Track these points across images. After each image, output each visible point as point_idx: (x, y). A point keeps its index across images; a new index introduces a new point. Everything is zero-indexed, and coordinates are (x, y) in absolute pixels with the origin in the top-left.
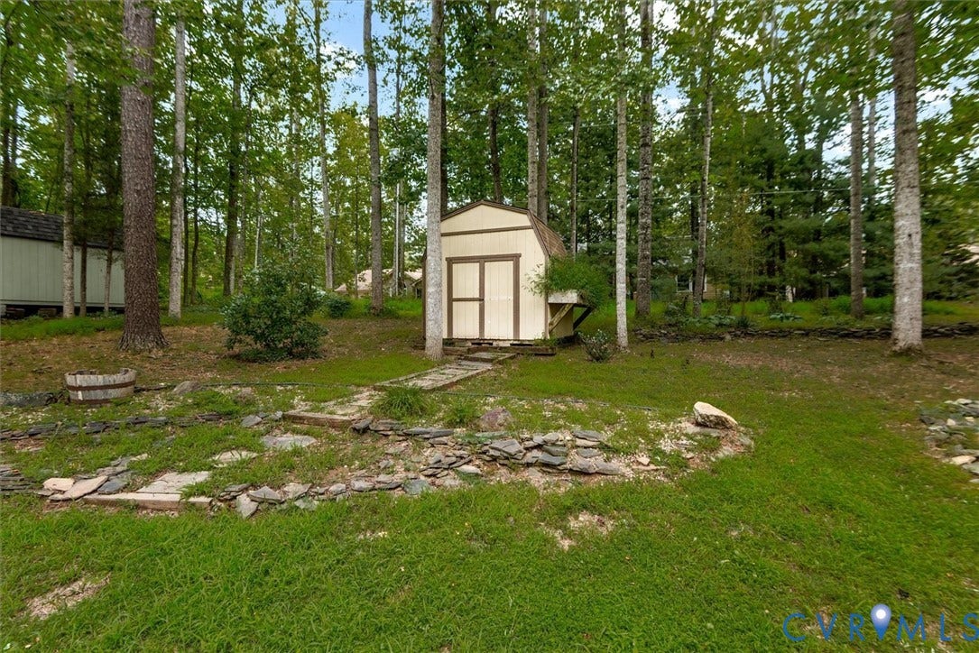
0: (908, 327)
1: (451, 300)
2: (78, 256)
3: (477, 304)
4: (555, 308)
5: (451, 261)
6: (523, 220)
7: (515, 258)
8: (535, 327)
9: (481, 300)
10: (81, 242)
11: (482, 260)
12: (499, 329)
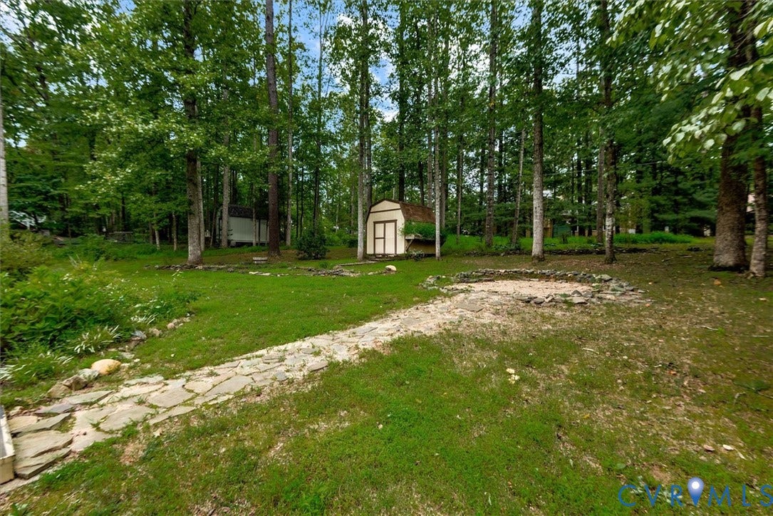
0: (536, 249)
1: (375, 238)
2: (258, 224)
3: (383, 240)
4: (408, 241)
5: (375, 223)
6: (398, 206)
7: (395, 221)
8: (401, 250)
9: (384, 238)
10: (258, 218)
11: (385, 222)
12: (390, 250)
